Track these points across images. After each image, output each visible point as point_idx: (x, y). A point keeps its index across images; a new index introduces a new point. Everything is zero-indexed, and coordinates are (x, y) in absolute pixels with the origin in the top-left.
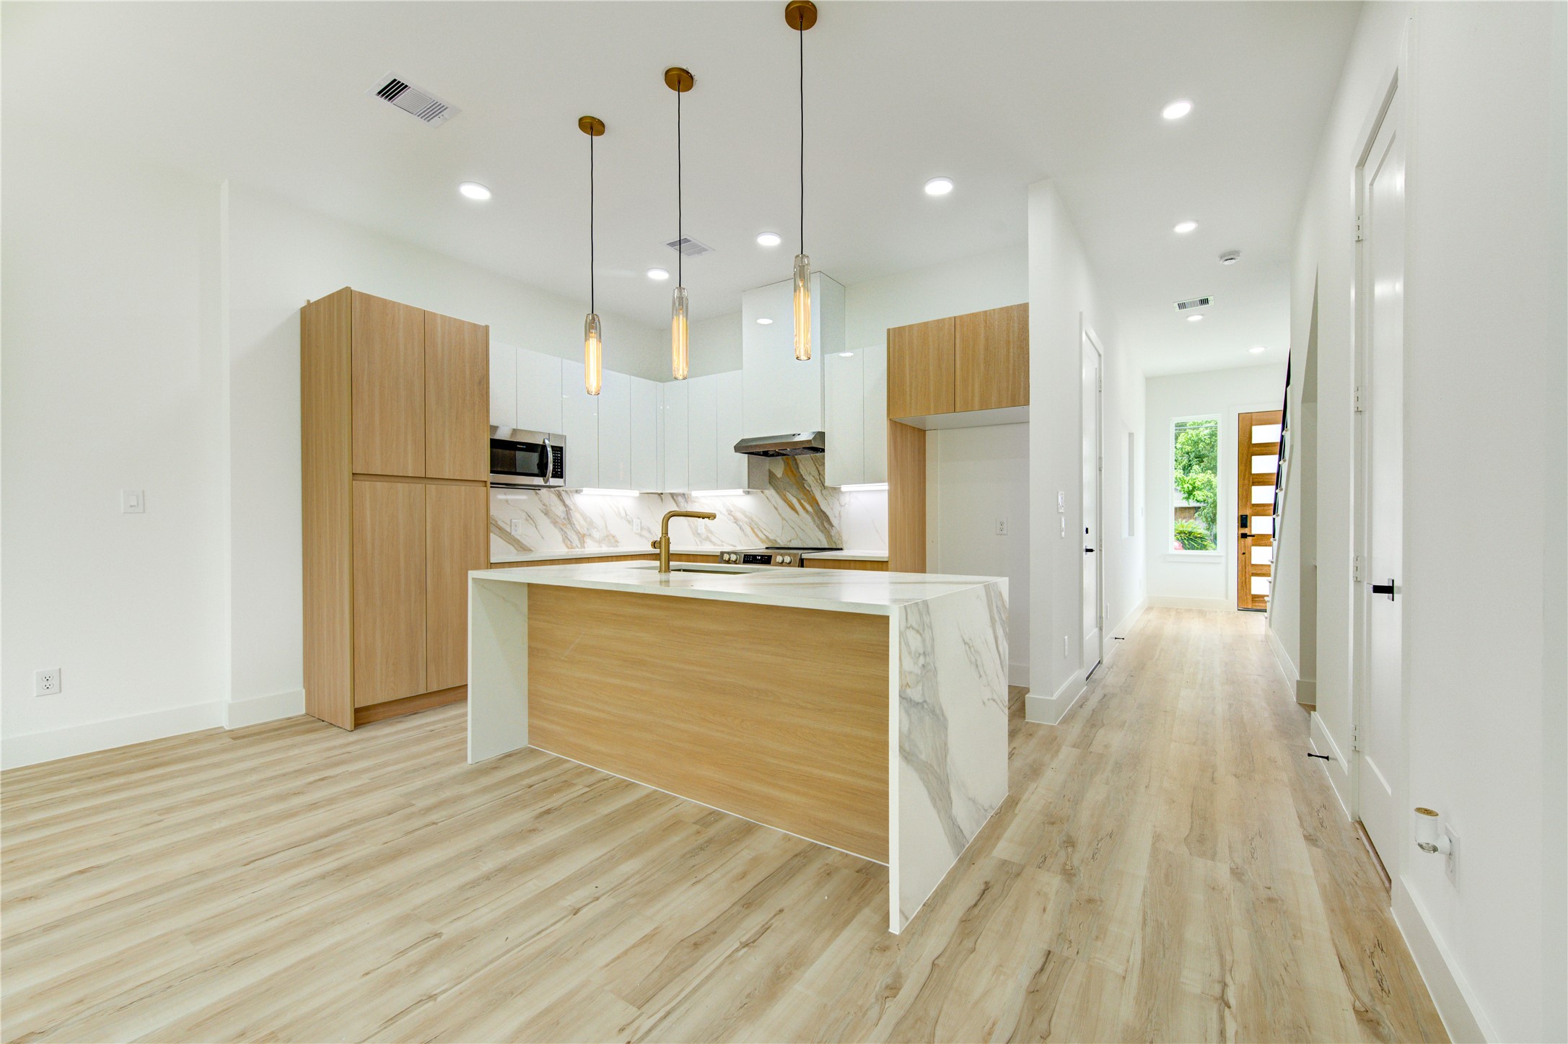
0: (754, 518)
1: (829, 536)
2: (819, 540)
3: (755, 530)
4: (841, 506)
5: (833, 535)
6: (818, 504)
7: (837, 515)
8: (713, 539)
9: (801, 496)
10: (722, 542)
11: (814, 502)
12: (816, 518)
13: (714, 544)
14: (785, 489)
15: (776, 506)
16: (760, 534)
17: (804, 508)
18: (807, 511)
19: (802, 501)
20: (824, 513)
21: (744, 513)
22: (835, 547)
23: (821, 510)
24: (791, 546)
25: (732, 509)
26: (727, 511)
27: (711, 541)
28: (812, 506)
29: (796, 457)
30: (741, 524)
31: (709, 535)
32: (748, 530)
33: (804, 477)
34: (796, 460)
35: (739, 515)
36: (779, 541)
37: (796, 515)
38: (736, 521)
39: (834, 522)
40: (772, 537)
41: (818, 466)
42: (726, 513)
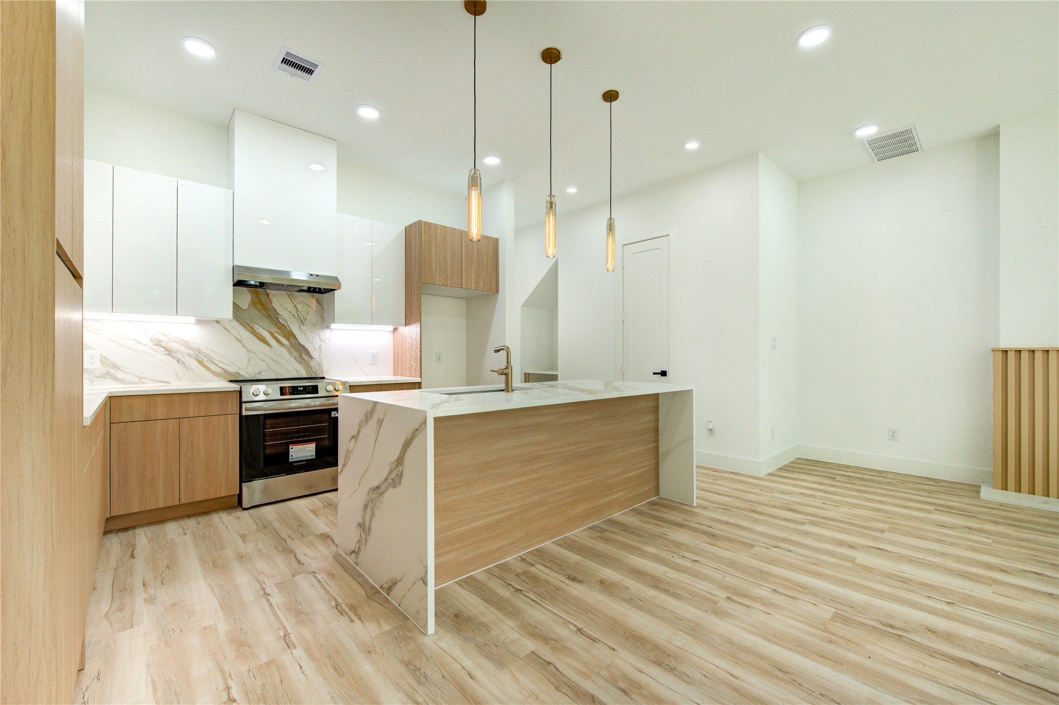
0: (203, 349)
1: (308, 366)
2: (296, 370)
3: (205, 363)
4: (322, 341)
5: (312, 365)
6: (295, 337)
7: (317, 348)
8: (120, 375)
9: (274, 329)
10: (141, 378)
11: (290, 335)
12: (293, 352)
13: (122, 381)
14: (252, 322)
15: (239, 337)
16: (213, 367)
17: (278, 341)
18: (282, 344)
19: (276, 335)
20: (303, 346)
21: (186, 345)
22: (314, 376)
23: (300, 344)
24: (261, 378)
25: (162, 338)
26: (152, 340)
27: (115, 379)
28: (288, 340)
29: (268, 291)
30: (180, 356)
31: (112, 371)
32: (194, 364)
33: (278, 312)
34: (268, 294)
35: (174, 346)
36: (242, 373)
37: (268, 347)
38: (169, 352)
39: (315, 354)
40: (232, 369)
41: (296, 303)
42: (151, 344)
